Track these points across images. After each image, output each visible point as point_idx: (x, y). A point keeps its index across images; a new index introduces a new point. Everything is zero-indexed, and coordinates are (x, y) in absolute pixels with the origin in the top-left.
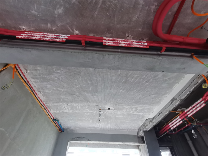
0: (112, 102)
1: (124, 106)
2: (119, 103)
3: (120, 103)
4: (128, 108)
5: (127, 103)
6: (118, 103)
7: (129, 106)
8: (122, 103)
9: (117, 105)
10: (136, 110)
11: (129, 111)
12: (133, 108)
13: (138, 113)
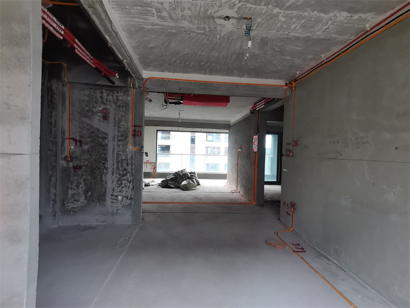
0: (218, 36)
1: (193, 26)
2: (204, 34)
3: (201, 33)
4: (182, 20)
5: (189, 34)
6: (207, 35)
7: (181, 25)
8: (199, 33)
9: (208, 30)
10: (159, 14)
11: (174, 9)
12: (170, 20)
13: (148, 3)
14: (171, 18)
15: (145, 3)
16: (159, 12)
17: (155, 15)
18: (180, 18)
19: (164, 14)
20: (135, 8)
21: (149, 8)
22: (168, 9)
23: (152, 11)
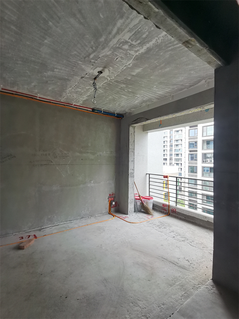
1: (102, 55)
2: (88, 57)
6: (85, 57)
8: (90, 54)
9: (93, 60)
10: (130, 44)
11: (126, 54)
12: (118, 45)
13: (144, 45)
14: (119, 48)
15: (144, 43)
16: (130, 45)
17: (130, 41)
18: (115, 53)
19: (126, 47)
20: (147, 33)
21: (139, 41)
22: (128, 51)
23: (135, 42)
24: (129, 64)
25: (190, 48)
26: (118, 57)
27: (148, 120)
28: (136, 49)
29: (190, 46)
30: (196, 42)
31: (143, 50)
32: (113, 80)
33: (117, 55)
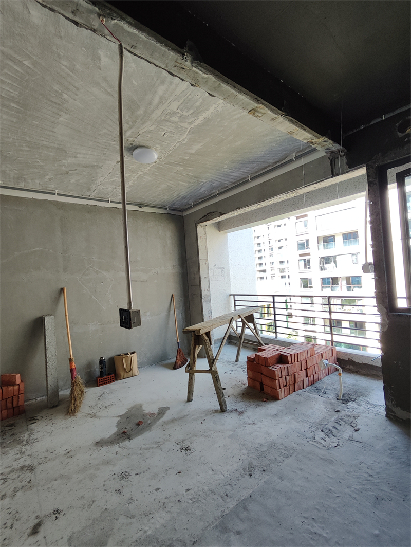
1: (143, 131)
4: (157, 127)
5: (128, 123)
7: (148, 123)
9: (131, 139)
10: (179, 115)
11: (177, 128)
12: (163, 118)
13: (199, 115)
14: (165, 120)
15: (199, 113)
17: (179, 111)
18: (161, 127)
19: (175, 119)
20: (201, 100)
21: (191, 111)
22: (179, 124)
23: (187, 112)
24: (184, 140)
25: (260, 117)
26: (166, 131)
27: (222, 214)
28: (190, 121)
29: (260, 115)
30: (267, 109)
31: (199, 121)
32: (163, 161)
33: (164, 130)
